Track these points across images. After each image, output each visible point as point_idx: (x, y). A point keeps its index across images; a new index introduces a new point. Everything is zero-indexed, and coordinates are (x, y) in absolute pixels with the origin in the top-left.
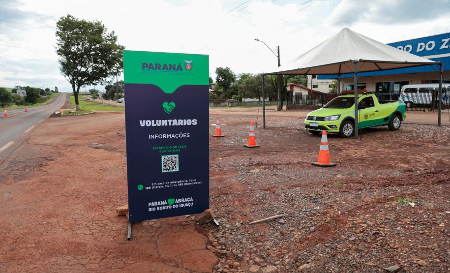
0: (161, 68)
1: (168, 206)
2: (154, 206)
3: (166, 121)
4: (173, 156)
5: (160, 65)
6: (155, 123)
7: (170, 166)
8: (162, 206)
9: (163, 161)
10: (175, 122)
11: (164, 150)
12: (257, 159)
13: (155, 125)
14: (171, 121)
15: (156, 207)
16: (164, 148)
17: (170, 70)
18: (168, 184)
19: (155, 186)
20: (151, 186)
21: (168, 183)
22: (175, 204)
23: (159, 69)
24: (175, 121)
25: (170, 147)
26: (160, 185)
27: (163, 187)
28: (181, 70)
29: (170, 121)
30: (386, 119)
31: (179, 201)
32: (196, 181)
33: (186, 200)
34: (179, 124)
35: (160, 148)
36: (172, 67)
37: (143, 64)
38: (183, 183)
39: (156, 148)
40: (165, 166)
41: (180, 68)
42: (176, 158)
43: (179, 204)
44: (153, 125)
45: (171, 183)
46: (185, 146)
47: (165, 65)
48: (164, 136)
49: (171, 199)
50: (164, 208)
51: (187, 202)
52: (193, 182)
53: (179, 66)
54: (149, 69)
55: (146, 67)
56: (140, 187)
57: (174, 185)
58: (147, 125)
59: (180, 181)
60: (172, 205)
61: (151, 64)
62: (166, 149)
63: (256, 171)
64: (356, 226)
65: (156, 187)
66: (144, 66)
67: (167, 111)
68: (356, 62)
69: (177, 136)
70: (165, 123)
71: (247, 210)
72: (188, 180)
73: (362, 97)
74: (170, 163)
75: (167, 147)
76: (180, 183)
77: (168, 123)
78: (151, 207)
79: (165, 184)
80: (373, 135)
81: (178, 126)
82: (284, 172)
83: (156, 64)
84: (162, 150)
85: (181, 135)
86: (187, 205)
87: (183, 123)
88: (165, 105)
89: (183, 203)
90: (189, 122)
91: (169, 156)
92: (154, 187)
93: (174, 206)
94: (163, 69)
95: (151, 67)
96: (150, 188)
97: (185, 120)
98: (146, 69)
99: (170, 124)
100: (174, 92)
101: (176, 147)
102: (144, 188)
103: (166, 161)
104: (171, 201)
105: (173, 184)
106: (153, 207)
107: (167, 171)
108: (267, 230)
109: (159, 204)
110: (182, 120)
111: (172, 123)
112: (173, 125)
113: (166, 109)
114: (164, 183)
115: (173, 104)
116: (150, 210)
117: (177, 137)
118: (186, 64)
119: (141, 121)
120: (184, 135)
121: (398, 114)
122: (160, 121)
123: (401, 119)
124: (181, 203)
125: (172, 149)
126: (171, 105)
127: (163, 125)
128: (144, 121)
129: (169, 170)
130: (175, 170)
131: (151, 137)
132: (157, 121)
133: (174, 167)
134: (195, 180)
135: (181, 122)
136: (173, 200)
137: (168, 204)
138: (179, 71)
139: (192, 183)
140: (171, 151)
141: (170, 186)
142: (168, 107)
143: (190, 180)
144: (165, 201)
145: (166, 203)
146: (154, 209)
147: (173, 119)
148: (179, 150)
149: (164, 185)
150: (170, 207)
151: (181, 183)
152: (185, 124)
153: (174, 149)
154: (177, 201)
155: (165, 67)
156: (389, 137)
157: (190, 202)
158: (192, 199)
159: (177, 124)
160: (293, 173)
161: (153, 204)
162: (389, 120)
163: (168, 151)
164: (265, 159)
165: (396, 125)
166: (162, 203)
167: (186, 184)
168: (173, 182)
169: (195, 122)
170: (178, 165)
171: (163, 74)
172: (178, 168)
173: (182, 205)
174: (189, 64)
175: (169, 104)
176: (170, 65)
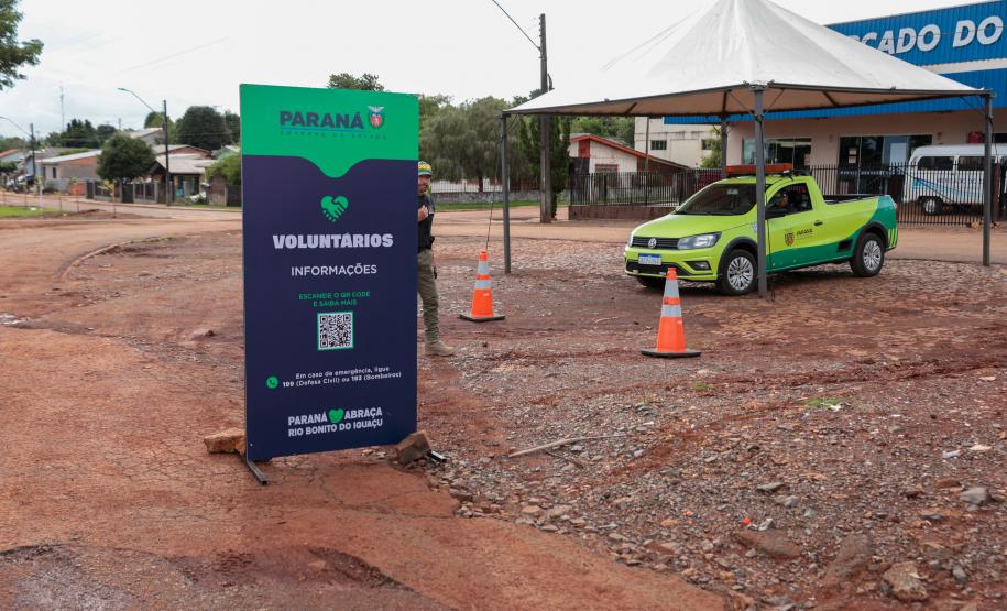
0: (320, 122)
1: (328, 426)
2: (301, 424)
3: (328, 237)
4: (342, 314)
5: (316, 116)
6: (305, 241)
7: (335, 335)
8: (318, 424)
9: (320, 325)
10: (347, 241)
11: (323, 300)
12: (500, 346)
13: (305, 246)
14: (339, 237)
15: (304, 426)
16: (322, 296)
17: (338, 126)
18: (331, 377)
19: (303, 380)
20: (295, 381)
21: (331, 374)
22: (344, 421)
23: (316, 125)
24: (347, 237)
25: (336, 295)
26: (312, 380)
27: (319, 382)
28: (361, 126)
29: (336, 238)
30: (844, 245)
31: (354, 414)
32: (391, 371)
33: (367, 413)
34: (355, 245)
35: (314, 296)
36: (342, 120)
37: (283, 113)
38: (363, 375)
39: (306, 297)
40: (325, 336)
41: (358, 122)
42: (346, 319)
43: (352, 421)
44: (302, 245)
45: (336, 373)
46: (368, 294)
47: (328, 116)
48: (324, 270)
49: (336, 409)
50: (321, 429)
51: (370, 418)
52: (383, 373)
53: (357, 117)
54: (293, 124)
55: (288, 120)
56: (272, 382)
57: (344, 380)
58: (289, 246)
59: (356, 371)
60: (338, 424)
61: (299, 114)
62: (327, 300)
63: (504, 369)
64: (719, 442)
65: (306, 383)
66: (284, 117)
67: (330, 215)
68: (758, 90)
69: (351, 270)
70: (325, 241)
71: (500, 437)
72: (372, 369)
73: (777, 184)
74: (335, 329)
75: (329, 296)
76: (355, 375)
77: (332, 241)
78: (294, 426)
79: (324, 377)
80: (806, 290)
81: (353, 248)
82: (574, 369)
83: (309, 115)
84: (318, 300)
85: (359, 270)
86: (369, 424)
87: (364, 242)
88: (327, 202)
89: (361, 419)
90: (375, 241)
91: (333, 315)
92: (301, 383)
93: (343, 427)
94: (324, 124)
95: (297, 119)
96: (292, 384)
97: (367, 236)
98: (288, 124)
99: (336, 245)
100: (347, 175)
101: (348, 295)
102: (280, 385)
103: (326, 325)
104: (336, 414)
105: (341, 377)
106: (298, 426)
107: (329, 348)
108: (546, 464)
109: (311, 420)
110: (360, 237)
111: (340, 241)
112: (343, 245)
113: (327, 212)
114: (321, 375)
115: (343, 201)
116: (291, 433)
117: (350, 274)
118: (370, 114)
119: (275, 237)
120: (365, 269)
121: (875, 232)
122: (316, 237)
123: (884, 245)
124: (357, 420)
125: (340, 299)
126: (338, 203)
127: (322, 246)
128: (282, 237)
129: (332, 344)
130: (344, 346)
131: (296, 271)
132: (309, 237)
133: (344, 339)
134: (388, 369)
135: (359, 241)
136: (340, 412)
137: (329, 422)
138: (357, 128)
139: (382, 376)
140: (337, 303)
141: (335, 380)
142: (332, 206)
143: (376, 369)
144: (324, 415)
145: (325, 418)
146: (299, 432)
147: (342, 234)
148: (355, 302)
149: (321, 379)
150: (333, 428)
151: (358, 374)
152: (367, 245)
153: (344, 299)
154: (347, 416)
155: (328, 120)
156: (848, 292)
157: (377, 418)
158: (379, 412)
159: (350, 245)
160: (596, 371)
161: (297, 421)
162: (850, 249)
163: (332, 303)
164: (522, 345)
165: (871, 261)
166: (318, 418)
167: (369, 377)
168: (341, 372)
169: (388, 240)
170: (351, 335)
171: (323, 135)
172: (351, 342)
173: (358, 425)
174: (377, 114)
175: (336, 201)
176: (339, 117)
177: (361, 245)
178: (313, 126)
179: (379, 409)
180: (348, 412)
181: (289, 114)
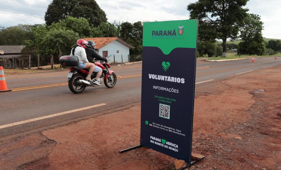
0: (163, 34)
1: (161, 144)
3: (164, 76)
4: (167, 106)
5: (162, 31)
6: (157, 77)
7: (164, 113)
8: (158, 142)
9: (160, 108)
11: (161, 99)
13: (157, 79)
15: (155, 141)
16: (161, 97)
21: (162, 126)
22: (167, 145)
23: (162, 35)
24: (169, 77)
25: (165, 98)
26: (158, 126)
27: (159, 128)
29: (166, 77)
31: (168, 143)
32: (181, 133)
33: (173, 145)
34: (172, 81)
35: (159, 97)
38: (172, 130)
39: (157, 97)
40: (161, 112)
41: (174, 33)
43: (169, 146)
44: (156, 79)
45: (164, 127)
46: (175, 100)
47: (165, 31)
48: (162, 88)
49: (164, 139)
50: (159, 144)
51: (174, 147)
52: (179, 132)
53: (174, 31)
54: (155, 35)
55: (154, 34)
56: (147, 123)
57: (166, 130)
58: (153, 78)
60: (164, 145)
61: (157, 32)
62: (163, 99)
65: (155, 126)
67: (165, 69)
69: (170, 90)
70: (162, 78)
72: (175, 130)
74: (164, 111)
75: (163, 98)
76: (170, 129)
78: (152, 139)
83: (160, 31)
84: (160, 99)
85: (173, 90)
86: (173, 149)
87: (175, 80)
88: (164, 64)
89: (171, 146)
90: (179, 80)
91: (164, 105)
92: (154, 126)
96: (152, 125)
97: (176, 78)
98: (154, 35)
99: (166, 80)
100: (170, 53)
101: (168, 99)
102: (149, 124)
103: (162, 108)
104: (164, 141)
105: (166, 128)
107: (162, 117)
109: (156, 140)
110: (173, 78)
111: (167, 78)
112: (168, 80)
113: (164, 67)
114: (160, 125)
115: (168, 63)
116: (151, 141)
117: (170, 91)
118: (179, 29)
119: (149, 74)
120: (175, 91)
122: (160, 76)
125: (166, 100)
126: (167, 64)
127: (162, 80)
128: (151, 75)
129: (163, 116)
130: (167, 118)
131: (155, 87)
133: (167, 115)
134: (180, 131)
136: (165, 141)
137: (161, 143)
138: (174, 35)
139: (178, 133)
140: (165, 101)
141: (164, 129)
142: (166, 65)
143: (177, 130)
144: (160, 139)
145: (160, 141)
146: (153, 142)
147: (168, 76)
148: (171, 102)
150: (162, 145)
152: (176, 82)
153: (168, 100)
154: (167, 143)
157: (176, 148)
158: (177, 147)
159: (170, 81)
163: (164, 101)
166: (158, 140)
167: (174, 132)
168: (166, 127)
169: (183, 81)
170: (169, 114)
171: (164, 39)
172: (169, 117)
173: (170, 148)
174: (181, 29)
175: (166, 64)
176: (168, 31)
177: (174, 81)
178: (161, 36)
179: (177, 145)
180: (167, 142)
181: (154, 31)
